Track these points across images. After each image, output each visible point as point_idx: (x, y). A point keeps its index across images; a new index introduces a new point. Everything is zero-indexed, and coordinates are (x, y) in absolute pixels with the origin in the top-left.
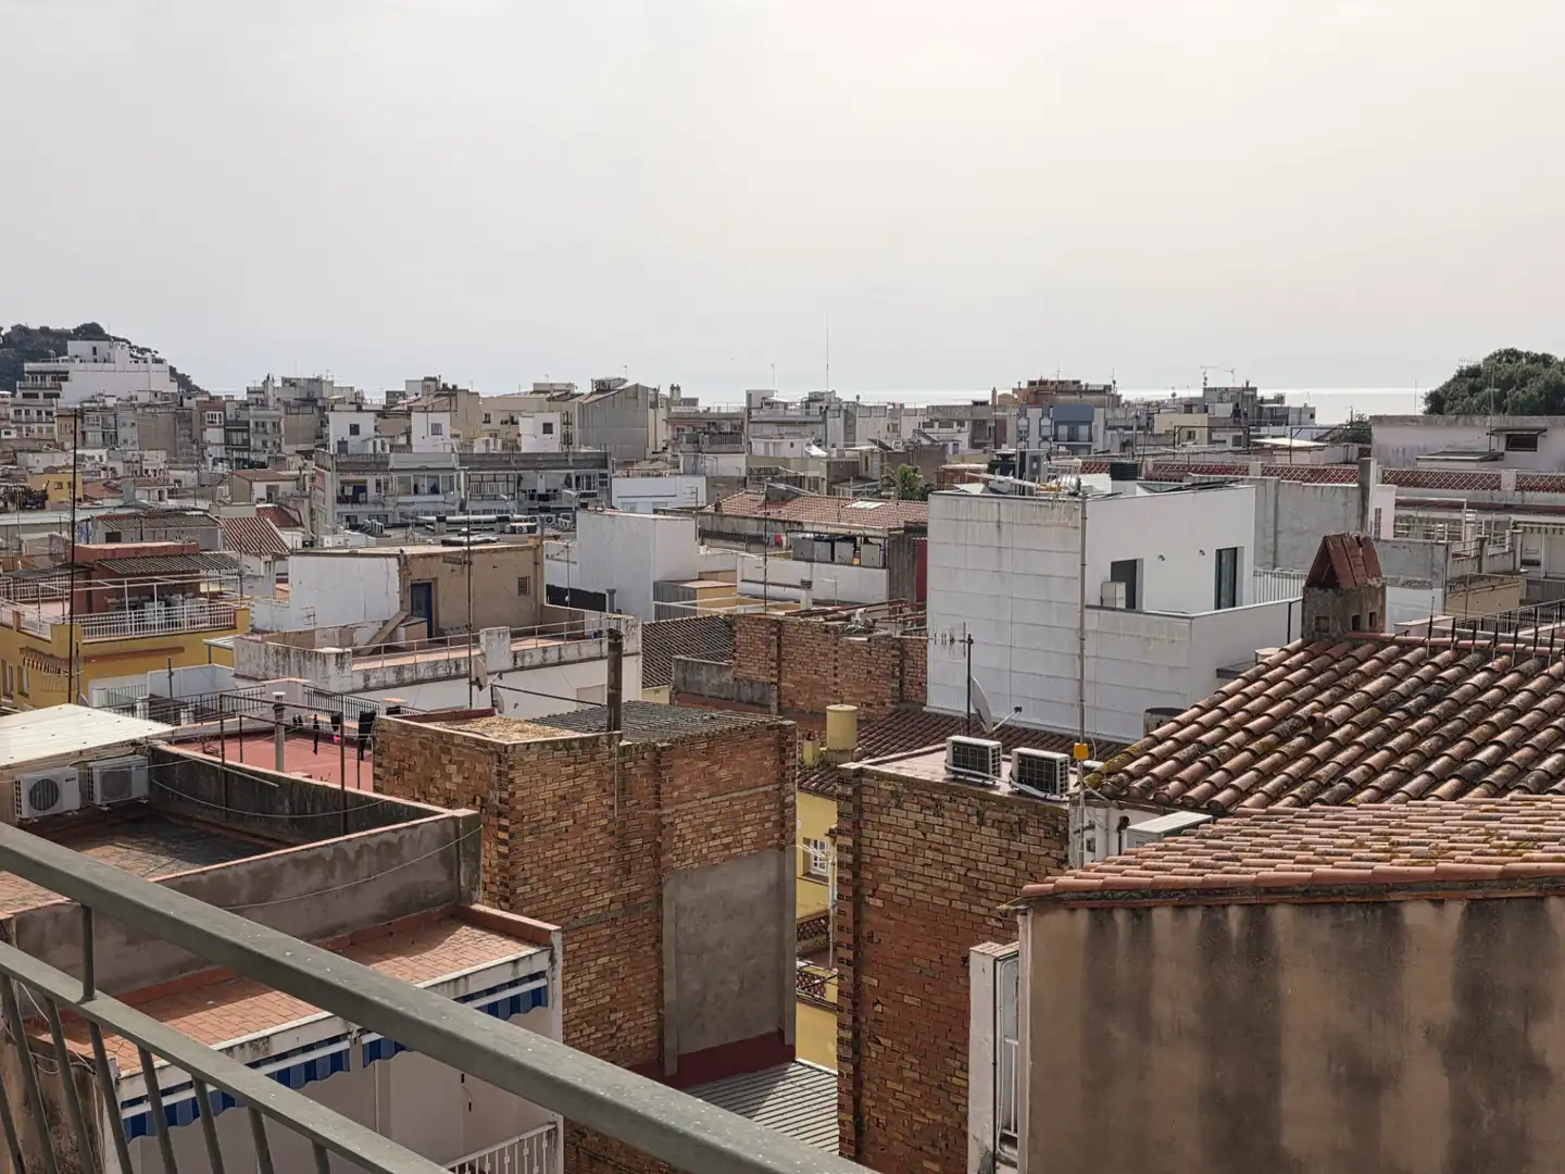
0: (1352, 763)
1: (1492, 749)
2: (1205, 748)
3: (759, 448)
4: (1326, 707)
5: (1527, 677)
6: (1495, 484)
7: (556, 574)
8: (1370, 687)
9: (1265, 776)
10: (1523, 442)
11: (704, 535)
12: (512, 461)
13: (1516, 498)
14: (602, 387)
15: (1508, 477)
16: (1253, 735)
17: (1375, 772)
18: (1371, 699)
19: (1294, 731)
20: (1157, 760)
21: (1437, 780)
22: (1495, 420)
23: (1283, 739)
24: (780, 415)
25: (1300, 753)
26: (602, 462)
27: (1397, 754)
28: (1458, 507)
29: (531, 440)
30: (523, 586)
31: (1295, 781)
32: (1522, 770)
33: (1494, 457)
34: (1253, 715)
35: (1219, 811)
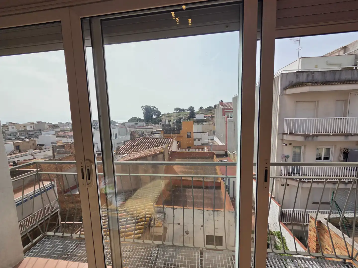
0: (137, 148)
1: (147, 146)
2: (125, 149)
3: (61, 128)
4: (134, 144)
5: (148, 140)
6: (135, 127)
7: (37, 143)
8: (137, 142)
9: (131, 151)
10: (137, 124)
11: (57, 137)
12: (26, 131)
13: (137, 128)
14: (38, 122)
15: (136, 127)
16: (129, 147)
17: (139, 149)
18: (137, 143)
19: (132, 147)
20: (121, 151)
21: (144, 149)
22: (134, 122)
23: (131, 147)
24: (63, 124)
25: (133, 148)
26: (40, 130)
27: (140, 147)
28: (133, 129)
29: (28, 128)
30: (33, 144)
31: (133, 150)
32: (149, 147)
33: (135, 125)
34: (128, 146)
35: (128, 154)
